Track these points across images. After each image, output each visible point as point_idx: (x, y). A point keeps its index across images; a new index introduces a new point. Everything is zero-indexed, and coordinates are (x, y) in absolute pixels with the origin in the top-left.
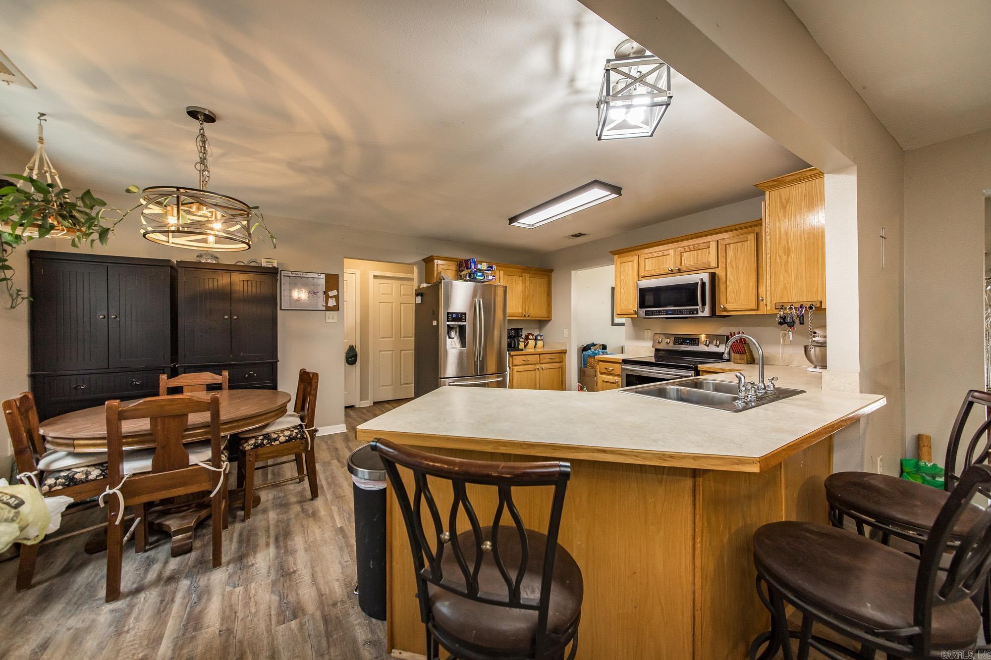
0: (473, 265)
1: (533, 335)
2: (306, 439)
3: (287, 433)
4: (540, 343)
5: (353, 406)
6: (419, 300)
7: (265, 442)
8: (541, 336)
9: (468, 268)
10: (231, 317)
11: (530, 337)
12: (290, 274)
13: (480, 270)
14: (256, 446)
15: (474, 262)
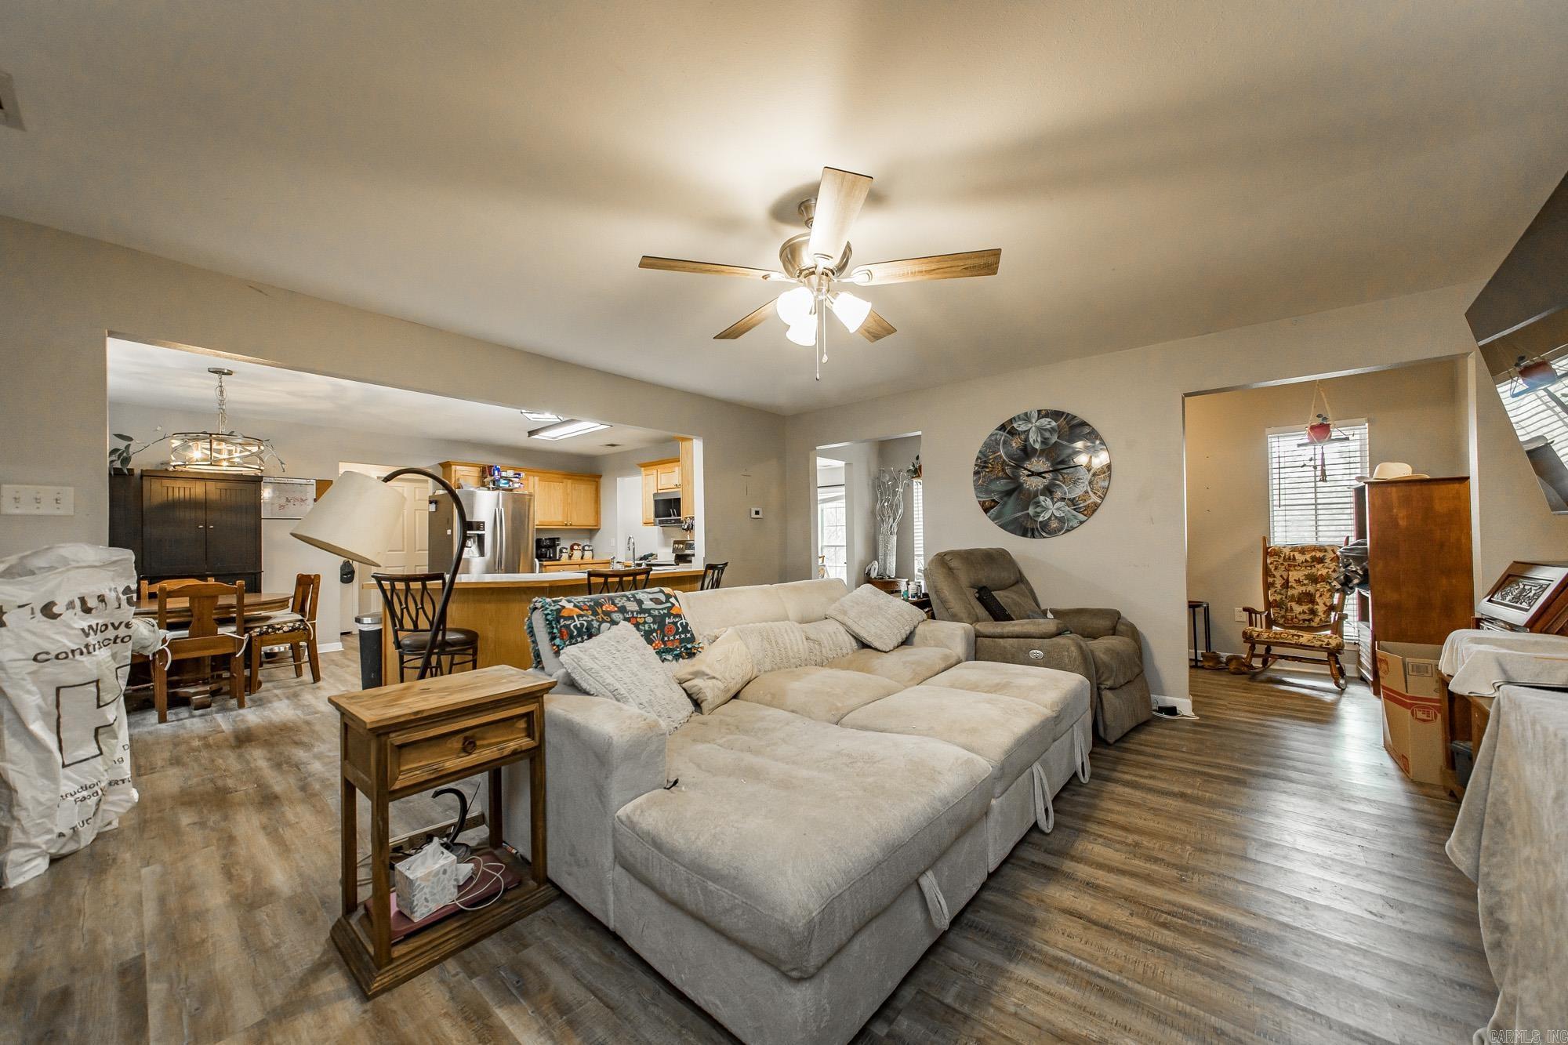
0: (496, 472)
1: (578, 545)
2: (309, 630)
3: (292, 624)
4: (588, 554)
5: (349, 633)
6: (433, 508)
7: (270, 630)
8: (589, 546)
9: (491, 475)
10: (206, 527)
11: (576, 547)
12: (272, 480)
13: (506, 478)
14: (261, 634)
15: (499, 470)
